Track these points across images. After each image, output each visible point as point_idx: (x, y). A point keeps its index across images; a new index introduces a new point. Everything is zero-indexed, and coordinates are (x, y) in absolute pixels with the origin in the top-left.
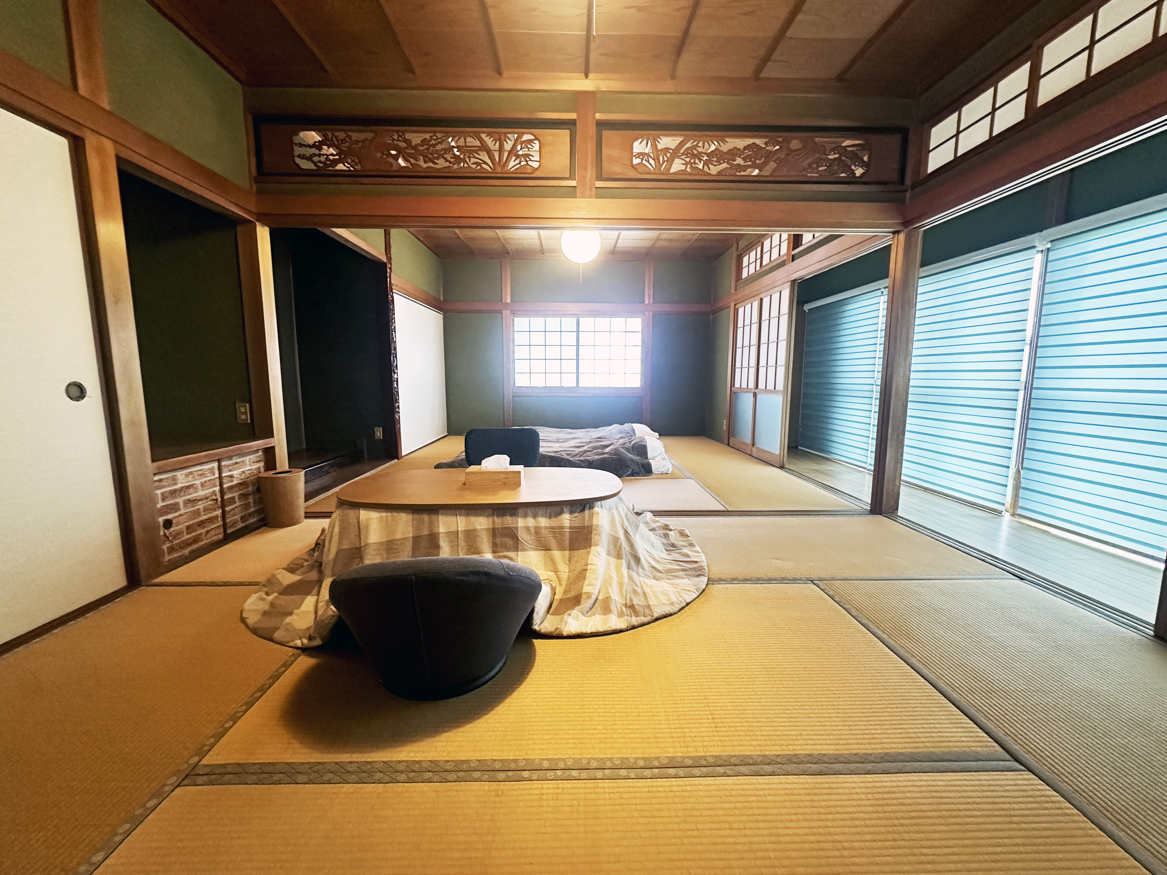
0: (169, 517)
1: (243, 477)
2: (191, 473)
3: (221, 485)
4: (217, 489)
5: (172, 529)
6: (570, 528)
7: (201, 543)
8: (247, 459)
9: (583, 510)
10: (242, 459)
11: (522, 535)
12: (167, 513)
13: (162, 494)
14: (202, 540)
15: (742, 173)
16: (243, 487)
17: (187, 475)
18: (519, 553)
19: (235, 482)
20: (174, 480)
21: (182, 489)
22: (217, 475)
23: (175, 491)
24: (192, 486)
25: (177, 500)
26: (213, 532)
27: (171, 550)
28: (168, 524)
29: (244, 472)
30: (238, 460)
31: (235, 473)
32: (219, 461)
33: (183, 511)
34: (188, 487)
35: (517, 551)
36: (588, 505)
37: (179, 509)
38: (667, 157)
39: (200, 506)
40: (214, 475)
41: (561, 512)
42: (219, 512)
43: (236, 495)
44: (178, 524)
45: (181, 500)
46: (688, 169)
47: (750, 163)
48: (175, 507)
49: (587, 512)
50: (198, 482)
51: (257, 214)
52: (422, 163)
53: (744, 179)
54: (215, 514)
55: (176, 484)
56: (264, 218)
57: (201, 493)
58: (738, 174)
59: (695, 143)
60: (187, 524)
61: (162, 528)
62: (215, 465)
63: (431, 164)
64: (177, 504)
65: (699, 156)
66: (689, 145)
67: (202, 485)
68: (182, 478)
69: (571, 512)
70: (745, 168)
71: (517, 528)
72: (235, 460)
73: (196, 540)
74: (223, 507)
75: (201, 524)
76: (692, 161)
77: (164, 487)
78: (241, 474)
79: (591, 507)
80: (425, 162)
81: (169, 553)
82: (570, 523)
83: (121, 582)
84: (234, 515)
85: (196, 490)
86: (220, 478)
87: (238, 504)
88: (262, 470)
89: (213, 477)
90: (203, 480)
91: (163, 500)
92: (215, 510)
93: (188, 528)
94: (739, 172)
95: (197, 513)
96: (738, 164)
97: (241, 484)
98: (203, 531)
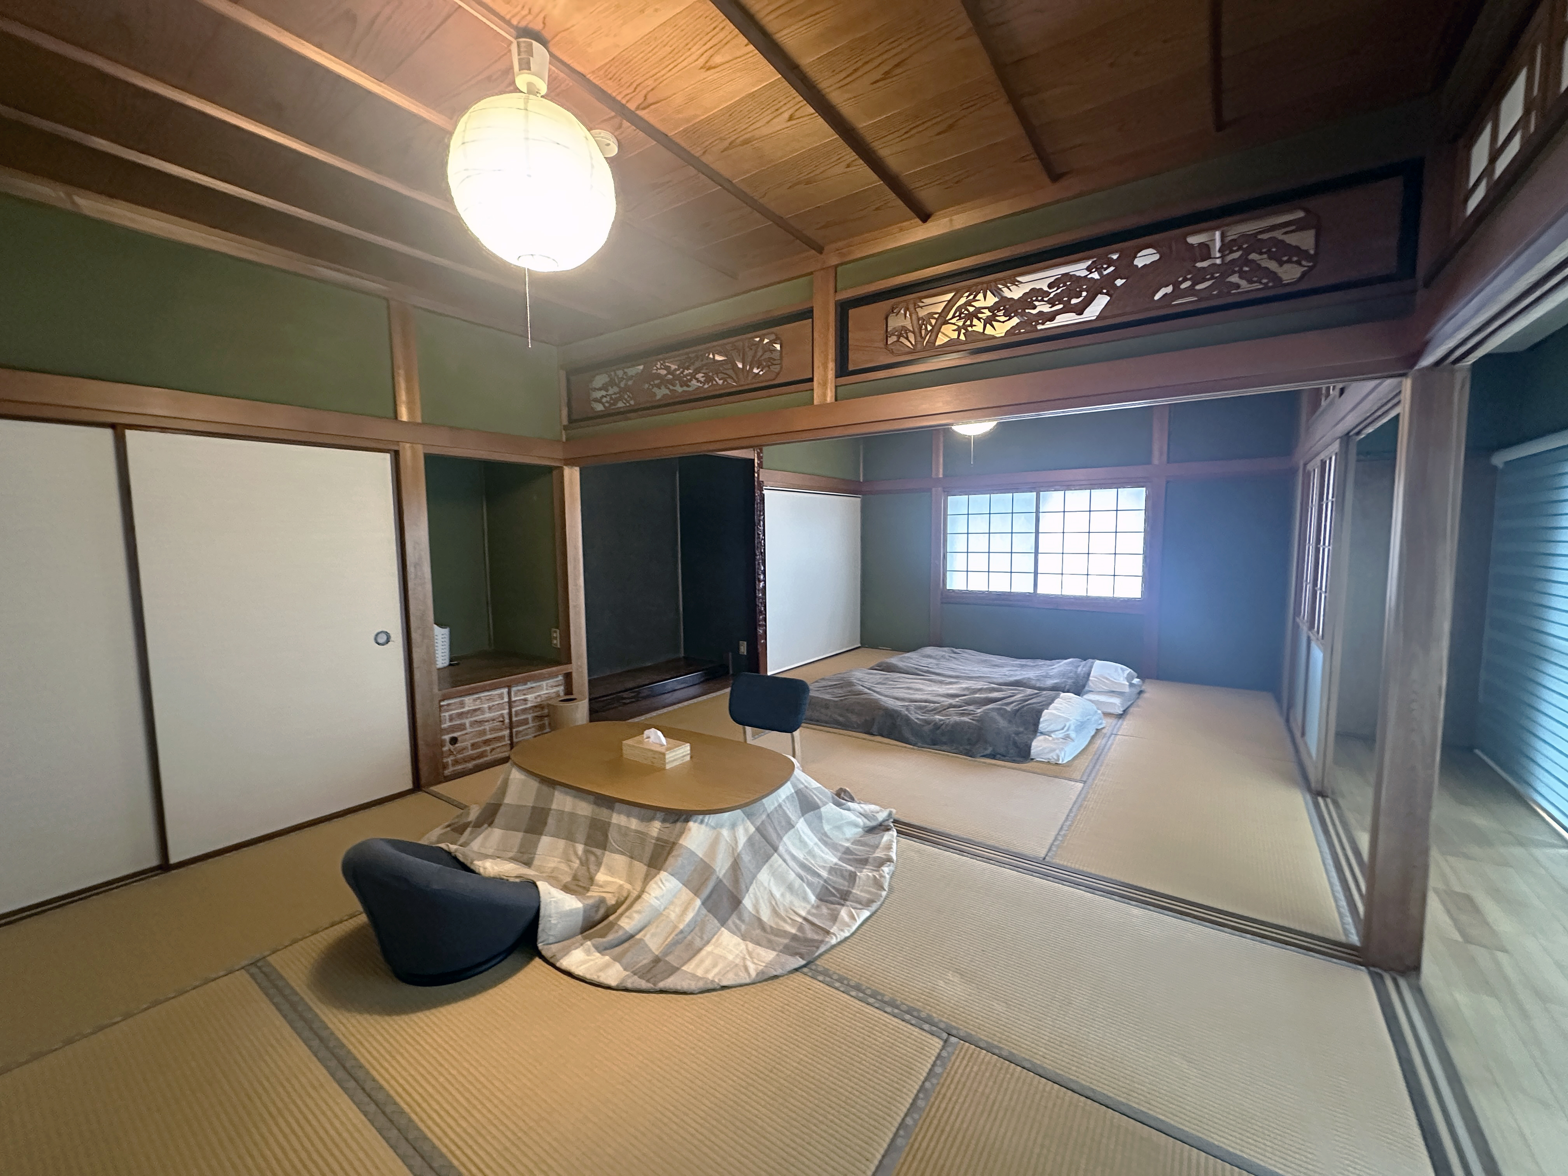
0: (455, 735)
1: (539, 700)
2: (479, 698)
3: (510, 708)
4: (506, 712)
5: (457, 745)
6: (658, 839)
7: (486, 759)
8: (544, 683)
9: (675, 822)
10: (538, 684)
11: (613, 835)
12: (453, 732)
13: (450, 716)
14: (487, 756)
15: (1049, 325)
16: (538, 709)
17: (475, 700)
18: (607, 853)
19: (529, 705)
20: (462, 704)
21: (468, 712)
22: (506, 699)
23: (462, 713)
24: (479, 709)
25: (463, 721)
26: (498, 750)
27: (456, 762)
28: (454, 741)
29: (539, 696)
30: (534, 685)
31: (529, 697)
32: (509, 687)
33: (469, 730)
34: (475, 710)
35: (605, 849)
36: (684, 817)
37: (465, 729)
38: (931, 324)
39: (487, 726)
40: (503, 699)
41: (652, 819)
42: (507, 732)
43: (530, 716)
44: (465, 741)
45: (467, 722)
46: (962, 337)
47: (1061, 306)
48: (462, 727)
49: (679, 824)
50: (486, 706)
51: (565, 460)
52: (679, 389)
53: (1049, 333)
54: (500, 734)
55: (463, 707)
56: (571, 462)
57: (488, 715)
58: (1040, 327)
59: (971, 297)
60: (472, 741)
61: (448, 744)
62: (505, 690)
63: (685, 388)
64: (464, 725)
65: (975, 315)
66: (963, 301)
67: (490, 708)
68: (469, 703)
69: (664, 821)
70: (1052, 317)
71: (609, 824)
72: (529, 685)
73: (482, 755)
74: (511, 727)
75: (486, 742)
76: (968, 323)
77: (452, 710)
78: (536, 698)
79: (687, 821)
80: (681, 386)
81: (453, 765)
82: (659, 833)
83: (409, 785)
84: (527, 734)
85: (483, 713)
86: (510, 702)
87: (531, 725)
88: (562, 694)
89: (501, 702)
90: (491, 704)
91: (451, 720)
92: (501, 730)
93: (473, 745)
94: (1043, 324)
95: (483, 732)
96: (1041, 312)
97: (536, 707)
98: (488, 748)
